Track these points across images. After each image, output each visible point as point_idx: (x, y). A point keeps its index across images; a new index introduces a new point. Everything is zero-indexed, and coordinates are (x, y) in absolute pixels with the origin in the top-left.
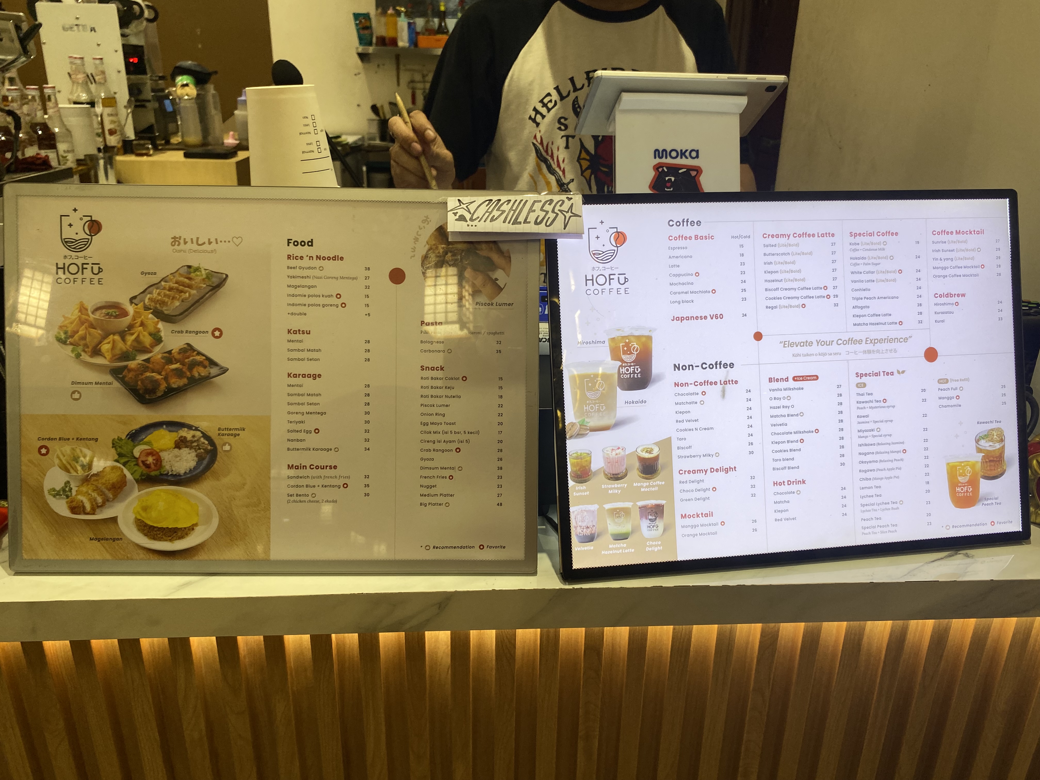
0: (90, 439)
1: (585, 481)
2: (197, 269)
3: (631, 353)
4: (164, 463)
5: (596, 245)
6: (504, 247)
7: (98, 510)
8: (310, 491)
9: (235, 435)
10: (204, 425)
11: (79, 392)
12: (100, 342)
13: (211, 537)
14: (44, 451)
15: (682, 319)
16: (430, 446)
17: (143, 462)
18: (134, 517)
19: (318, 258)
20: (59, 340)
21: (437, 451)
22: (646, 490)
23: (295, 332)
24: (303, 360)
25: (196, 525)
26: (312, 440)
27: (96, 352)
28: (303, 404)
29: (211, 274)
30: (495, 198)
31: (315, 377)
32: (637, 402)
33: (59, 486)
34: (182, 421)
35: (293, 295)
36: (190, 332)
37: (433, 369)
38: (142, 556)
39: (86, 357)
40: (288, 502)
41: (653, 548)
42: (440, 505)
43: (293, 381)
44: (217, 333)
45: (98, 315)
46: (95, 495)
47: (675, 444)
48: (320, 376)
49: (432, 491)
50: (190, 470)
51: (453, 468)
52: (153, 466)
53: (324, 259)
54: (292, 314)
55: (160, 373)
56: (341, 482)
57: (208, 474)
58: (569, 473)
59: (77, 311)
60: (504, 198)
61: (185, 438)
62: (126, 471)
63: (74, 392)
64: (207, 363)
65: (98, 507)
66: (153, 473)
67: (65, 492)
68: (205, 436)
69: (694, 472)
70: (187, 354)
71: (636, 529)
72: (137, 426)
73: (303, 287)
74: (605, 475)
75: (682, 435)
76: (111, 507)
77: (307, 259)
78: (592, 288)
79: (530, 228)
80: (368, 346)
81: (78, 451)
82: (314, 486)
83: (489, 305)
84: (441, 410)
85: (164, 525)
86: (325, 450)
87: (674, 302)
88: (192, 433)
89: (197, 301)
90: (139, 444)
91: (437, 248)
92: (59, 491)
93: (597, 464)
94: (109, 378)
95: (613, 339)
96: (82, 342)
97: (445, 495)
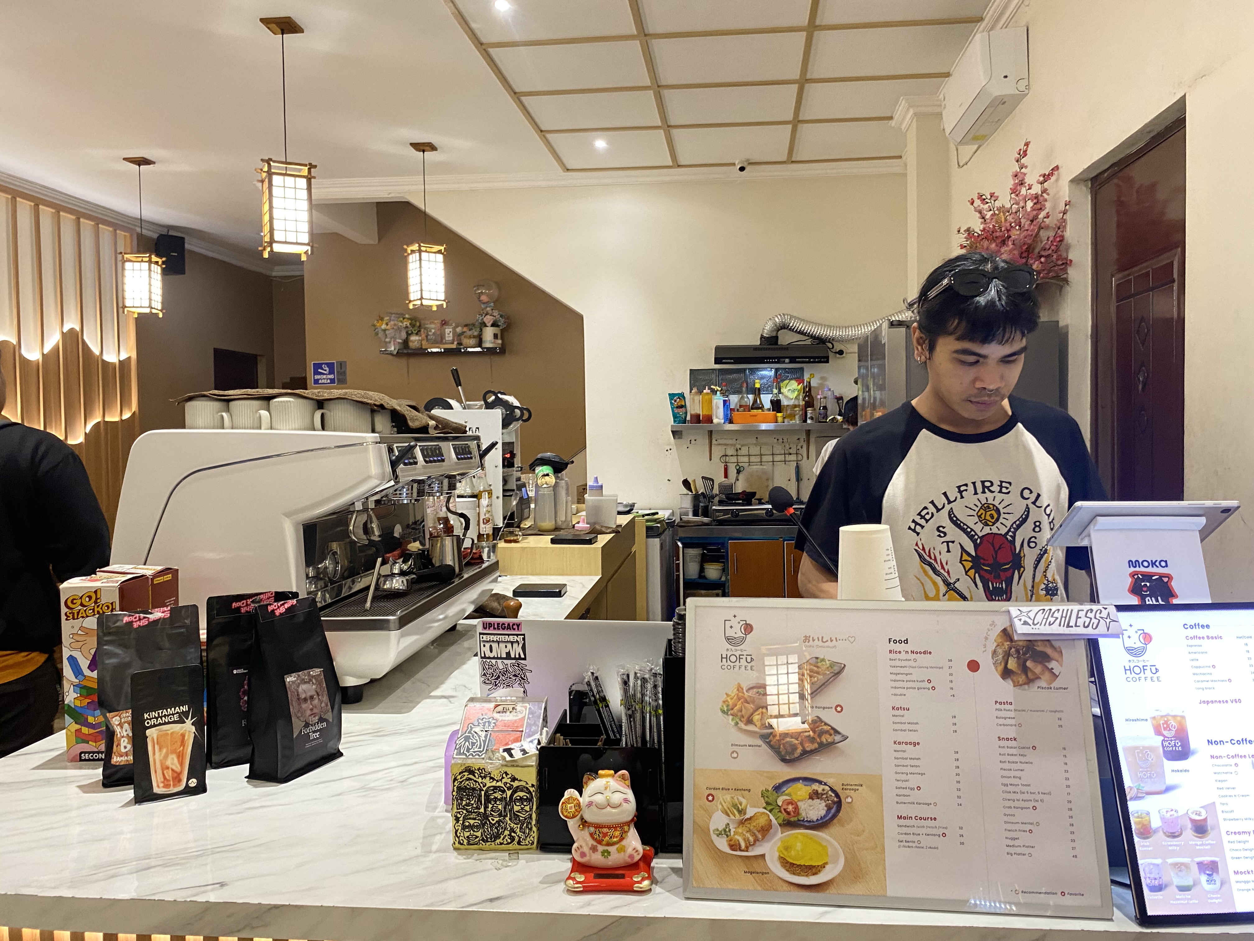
0: (744, 790)
1: (1148, 838)
2: (823, 660)
3: (1170, 730)
4: (801, 811)
5: (1129, 643)
6: (1056, 644)
7: (750, 848)
8: (916, 838)
9: (855, 790)
10: (831, 781)
11: (737, 753)
12: (752, 714)
13: (839, 875)
14: (710, 798)
15: (1208, 702)
16: (1011, 803)
17: (785, 809)
18: (778, 854)
19: (912, 652)
20: (723, 711)
21: (1017, 808)
22: (1201, 847)
23: (898, 709)
24: (905, 730)
25: (826, 863)
26: (916, 796)
27: (750, 721)
28: (907, 766)
29: (833, 664)
30: (1047, 608)
31: (915, 744)
32: (1181, 771)
33: (721, 827)
34: (815, 777)
35: (895, 681)
36: (819, 708)
37: (1008, 739)
38: (785, 888)
39: (742, 725)
40: (899, 847)
41: (1214, 901)
42: (1024, 855)
43: (898, 747)
44: (839, 708)
45: (750, 693)
46: (748, 835)
47: (1219, 808)
48: (918, 744)
49: (1016, 843)
50: (821, 818)
51: (1032, 824)
52: (792, 813)
53: (917, 653)
54: (895, 695)
55: (797, 739)
56: (941, 831)
57: (835, 821)
58: (1133, 830)
59: (736, 690)
60: (1054, 608)
61: (817, 791)
62: (772, 817)
63: (733, 752)
64: (832, 732)
65: (750, 845)
66: (792, 819)
67: (725, 832)
68: (832, 789)
69: (1239, 833)
70: (817, 724)
71: (1196, 883)
72: (781, 781)
73: (902, 674)
74: (1164, 833)
75: (1224, 800)
76: (760, 845)
77: (904, 653)
78: (1131, 676)
79: (1081, 630)
80: (954, 721)
81: (735, 798)
82: (919, 834)
83: (1048, 688)
84: (1018, 774)
85: (802, 863)
86: (926, 804)
87: (1199, 689)
88: (822, 787)
89: (824, 684)
90: (781, 795)
91: (1003, 645)
92: (721, 831)
93: (1156, 823)
94: (760, 742)
95: (1154, 718)
96: (740, 714)
97: (1027, 847)
